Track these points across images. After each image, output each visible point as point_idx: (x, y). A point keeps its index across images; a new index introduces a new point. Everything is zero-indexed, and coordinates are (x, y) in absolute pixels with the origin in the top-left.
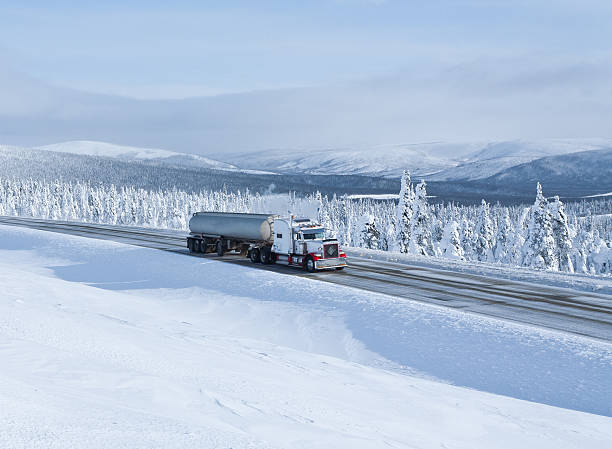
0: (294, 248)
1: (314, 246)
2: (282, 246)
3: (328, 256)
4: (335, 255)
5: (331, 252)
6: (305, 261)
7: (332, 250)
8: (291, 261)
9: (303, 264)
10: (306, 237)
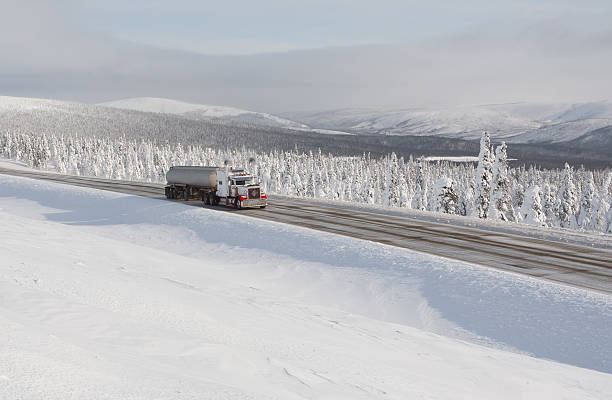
0: (230, 193)
1: (243, 190)
2: (222, 192)
3: (251, 197)
4: (258, 196)
5: (254, 193)
6: (236, 202)
7: (255, 193)
8: (227, 201)
9: (234, 204)
10: (238, 183)
